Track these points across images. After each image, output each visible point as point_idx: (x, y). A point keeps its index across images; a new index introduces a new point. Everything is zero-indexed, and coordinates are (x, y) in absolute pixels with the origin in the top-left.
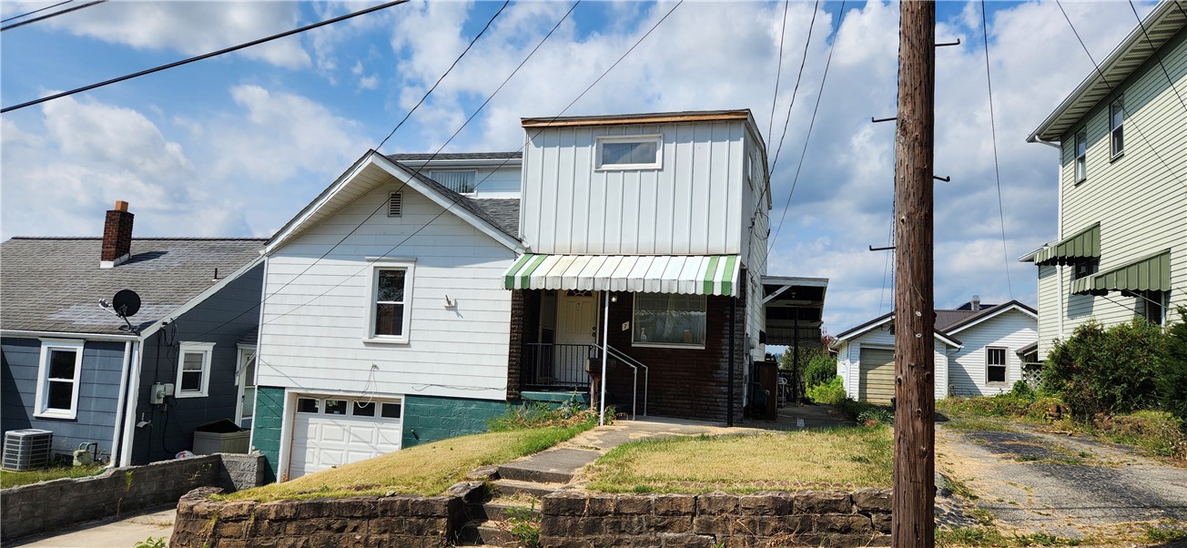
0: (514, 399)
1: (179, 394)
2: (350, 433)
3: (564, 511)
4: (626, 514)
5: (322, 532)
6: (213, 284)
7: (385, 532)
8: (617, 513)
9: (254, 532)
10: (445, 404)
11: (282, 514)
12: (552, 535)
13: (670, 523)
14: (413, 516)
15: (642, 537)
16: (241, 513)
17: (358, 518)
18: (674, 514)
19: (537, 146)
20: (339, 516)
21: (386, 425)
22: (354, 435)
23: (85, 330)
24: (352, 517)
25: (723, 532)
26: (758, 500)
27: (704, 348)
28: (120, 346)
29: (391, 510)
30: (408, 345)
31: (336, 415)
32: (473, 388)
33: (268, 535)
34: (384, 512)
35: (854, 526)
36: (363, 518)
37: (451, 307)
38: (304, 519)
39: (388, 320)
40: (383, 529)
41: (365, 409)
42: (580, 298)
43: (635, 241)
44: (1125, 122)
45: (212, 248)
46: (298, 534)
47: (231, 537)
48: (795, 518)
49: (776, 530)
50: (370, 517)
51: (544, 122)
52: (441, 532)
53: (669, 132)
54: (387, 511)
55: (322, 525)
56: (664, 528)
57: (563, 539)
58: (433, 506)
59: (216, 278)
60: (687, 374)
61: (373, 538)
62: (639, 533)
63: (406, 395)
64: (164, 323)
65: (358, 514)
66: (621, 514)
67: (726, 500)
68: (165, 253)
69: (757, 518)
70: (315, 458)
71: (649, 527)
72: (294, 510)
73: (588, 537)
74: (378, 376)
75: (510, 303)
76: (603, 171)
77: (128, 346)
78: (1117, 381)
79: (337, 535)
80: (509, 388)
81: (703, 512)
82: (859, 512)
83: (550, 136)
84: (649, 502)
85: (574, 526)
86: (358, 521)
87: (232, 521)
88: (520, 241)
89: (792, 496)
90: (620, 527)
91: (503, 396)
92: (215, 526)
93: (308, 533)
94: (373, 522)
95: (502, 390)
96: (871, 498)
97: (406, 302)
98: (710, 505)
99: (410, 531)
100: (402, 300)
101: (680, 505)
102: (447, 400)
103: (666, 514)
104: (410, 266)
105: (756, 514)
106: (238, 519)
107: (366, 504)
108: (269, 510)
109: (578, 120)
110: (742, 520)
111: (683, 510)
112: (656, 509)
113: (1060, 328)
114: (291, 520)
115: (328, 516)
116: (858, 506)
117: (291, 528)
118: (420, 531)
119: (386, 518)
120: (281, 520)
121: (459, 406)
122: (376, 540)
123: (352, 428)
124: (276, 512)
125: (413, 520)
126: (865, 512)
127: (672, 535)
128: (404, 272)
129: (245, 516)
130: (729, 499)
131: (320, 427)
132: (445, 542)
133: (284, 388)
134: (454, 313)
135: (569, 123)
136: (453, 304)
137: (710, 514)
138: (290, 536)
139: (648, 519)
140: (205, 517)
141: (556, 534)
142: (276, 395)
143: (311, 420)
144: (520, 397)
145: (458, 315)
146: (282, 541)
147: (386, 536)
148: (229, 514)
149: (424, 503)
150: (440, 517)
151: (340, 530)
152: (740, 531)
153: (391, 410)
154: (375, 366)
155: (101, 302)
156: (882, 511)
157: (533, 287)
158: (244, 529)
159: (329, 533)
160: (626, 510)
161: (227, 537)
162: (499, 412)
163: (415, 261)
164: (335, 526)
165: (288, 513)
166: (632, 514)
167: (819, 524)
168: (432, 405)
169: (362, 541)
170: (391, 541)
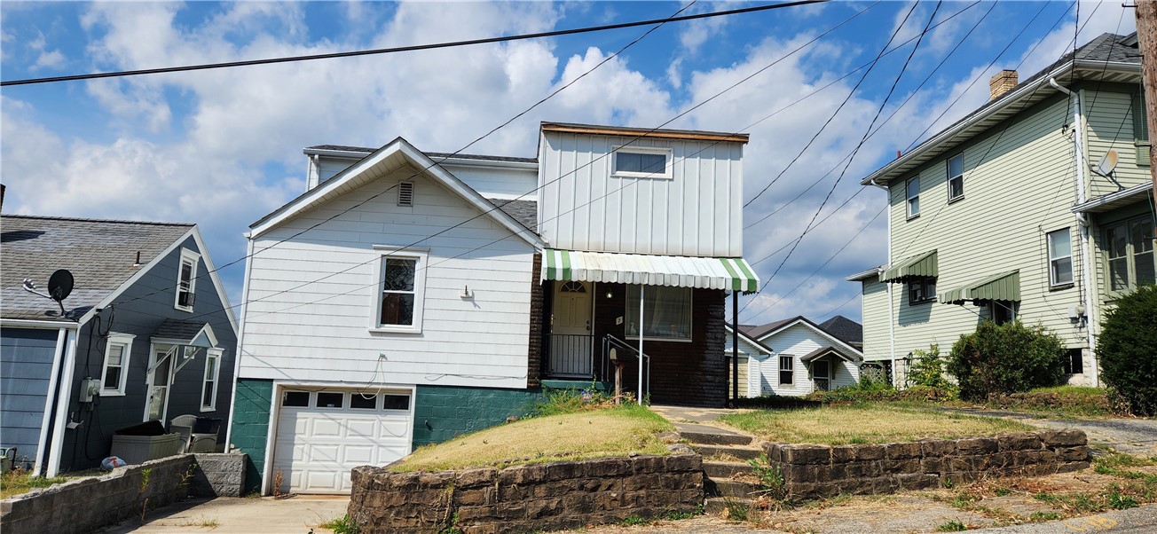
0: (534, 388)
1: (104, 392)
2: (347, 427)
3: (812, 460)
4: (865, 460)
5: (575, 493)
6: (138, 269)
7: (641, 488)
8: (858, 460)
9: (501, 497)
10: (460, 393)
11: (531, 478)
12: (803, 482)
13: (903, 465)
14: (668, 472)
15: (881, 478)
16: (483, 479)
17: (613, 476)
18: (905, 458)
19: (555, 149)
20: (592, 476)
21: (389, 417)
22: (351, 430)
23: (12, 316)
24: (605, 477)
25: (946, 470)
26: (971, 442)
27: (691, 341)
28: (53, 334)
29: (647, 467)
30: (420, 335)
31: (330, 407)
32: (493, 378)
33: (515, 498)
34: (639, 470)
35: (1045, 458)
36: (618, 476)
37: (468, 297)
38: (554, 481)
39: (396, 309)
40: (639, 486)
41: (363, 401)
42: (575, 294)
43: (634, 242)
44: (964, 174)
45: (105, 231)
46: (549, 495)
47: (473, 504)
48: (1002, 454)
49: (989, 465)
50: (624, 476)
51: (565, 127)
52: (698, 485)
53: (679, 147)
54: (642, 468)
55: (576, 486)
56: (898, 470)
57: (813, 484)
58: (689, 462)
59: (138, 263)
60: (677, 364)
61: (629, 495)
62: (879, 475)
63: (418, 385)
64: (98, 310)
65: (613, 473)
66: (861, 460)
67: (946, 443)
68: (43, 233)
69: (971, 457)
70: (305, 455)
71: (885, 470)
72: (543, 473)
73: (835, 481)
74: (385, 366)
75: (530, 295)
76: (618, 177)
77: (62, 334)
78: (1016, 368)
79: (592, 494)
80: (529, 377)
81: (928, 455)
82: (1047, 447)
83: (567, 141)
84: (884, 449)
85: (821, 473)
86: (612, 480)
87: (471, 489)
88: (539, 235)
89: (996, 437)
90: (861, 471)
91: (523, 384)
92: (454, 495)
93: (561, 494)
94: (628, 480)
95: (522, 378)
96: (1055, 436)
97: (417, 291)
98: (934, 448)
99: (667, 486)
100: (412, 289)
101: (909, 450)
102: (462, 390)
103: (898, 458)
104: (423, 256)
105: (970, 454)
106: (479, 485)
107: (621, 463)
108: (515, 475)
109: (598, 129)
110: (961, 458)
111: (913, 454)
112: (889, 455)
113: (891, 334)
114: (541, 482)
115: (580, 477)
116: (1046, 443)
117: (540, 491)
118: (677, 485)
119: (642, 475)
120: (529, 483)
121: (476, 395)
122: (633, 496)
123: (350, 422)
124: (523, 476)
125: (669, 475)
126: (1051, 448)
127: (905, 475)
128: (415, 262)
129: (488, 482)
130: (948, 443)
131: (309, 421)
132: (702, 494)
133: (272, 380)
134: (471, 303)
135: (589, 131)
136: (470, 294)
137: (935, 456)
138: (541, 498)
139: (884, 464)
140: (436, 487)
141: (807, 481)
142: (262, 388)
143: (300, 414)
144: (541, 384)
145: (475, 305)
146: (531, 504)
147: (642, 492)
148: (469, 482)
149: (679, 459)
150: (695, 471)
151: (594, 489)
152: (959, 468)
153: (397, 402)
154: (383, 356)
155: (26, 283)
156: (1063, 446)
157: (574, 279)
158: (487, 496)
159: (582, 493)
160: (865, 456)
161: (468, 505)
162: (519, 400)
163: (429, 252)
164: (590, 485)
165: (537, 476)
166: (870, 460)
167: (1019, 459)
168: (449, 395)
169: (619, 498)
170: (649, 496)
